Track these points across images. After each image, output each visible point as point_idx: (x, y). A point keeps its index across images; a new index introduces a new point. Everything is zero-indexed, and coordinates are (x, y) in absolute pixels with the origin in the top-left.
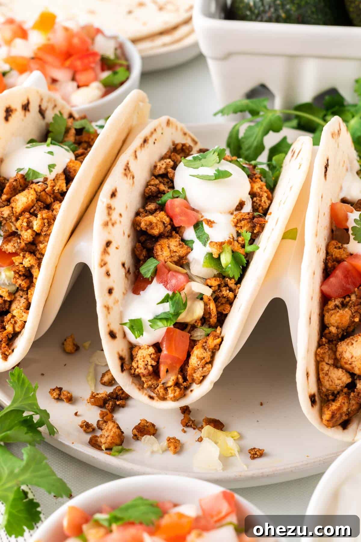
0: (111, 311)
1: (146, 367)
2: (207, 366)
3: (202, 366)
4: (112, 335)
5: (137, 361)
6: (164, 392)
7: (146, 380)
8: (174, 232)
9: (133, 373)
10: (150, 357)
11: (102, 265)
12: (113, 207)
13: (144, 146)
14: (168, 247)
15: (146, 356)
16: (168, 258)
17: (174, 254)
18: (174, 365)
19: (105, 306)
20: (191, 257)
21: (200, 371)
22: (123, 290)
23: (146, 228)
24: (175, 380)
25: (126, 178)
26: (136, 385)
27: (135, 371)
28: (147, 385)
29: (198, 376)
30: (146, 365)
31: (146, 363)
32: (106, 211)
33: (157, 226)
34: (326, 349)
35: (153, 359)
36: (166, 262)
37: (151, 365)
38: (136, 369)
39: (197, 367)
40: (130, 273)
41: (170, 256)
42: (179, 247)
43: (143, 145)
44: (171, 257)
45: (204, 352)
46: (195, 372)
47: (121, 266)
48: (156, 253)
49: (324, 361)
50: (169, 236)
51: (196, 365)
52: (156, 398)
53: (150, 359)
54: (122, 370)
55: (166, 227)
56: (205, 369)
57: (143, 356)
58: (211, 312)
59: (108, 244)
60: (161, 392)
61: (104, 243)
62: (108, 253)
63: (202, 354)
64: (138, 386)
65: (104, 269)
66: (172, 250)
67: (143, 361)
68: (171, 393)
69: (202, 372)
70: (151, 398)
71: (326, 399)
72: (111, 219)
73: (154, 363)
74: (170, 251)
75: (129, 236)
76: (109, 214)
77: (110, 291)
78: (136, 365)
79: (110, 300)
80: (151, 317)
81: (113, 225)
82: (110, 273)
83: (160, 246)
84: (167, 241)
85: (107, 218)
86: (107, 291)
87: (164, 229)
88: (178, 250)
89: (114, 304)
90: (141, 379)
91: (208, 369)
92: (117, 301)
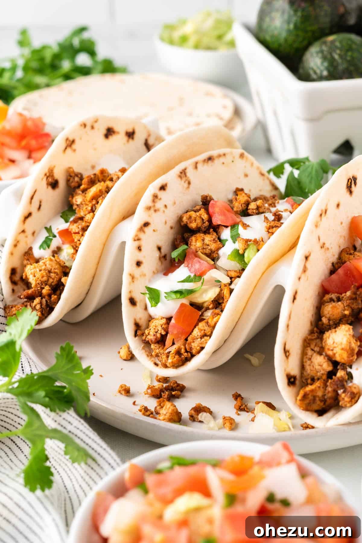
0: (135, 280)
1: (155, 334)
2: (205, 338)
3: (200, 337)
4: (133, 302)
5: (150, 329)
6: (166, 359)
7: (155, 347)
8: (212, 230)
9: (144, 339)
10: (162, 326)
11: (136, 239)
12: (159, 198)
13: (208, 162)
14: (202, 240)
15: (158, 325)
16: (200, 249)
17: (206, 247)
18: (180, 336)
19: (130, 275)
20: (221, 252)
21: (199, 342)
22: (154, 269)
23: (187, 222)
24: (177, 349)
25: (179, 179)
26: (146, 351)
27: (146, 337)
28: (155, 352)
29: (196, 345)
30: (156, 332)
31: (156, 330)
32: (151, 198)
33: (195, 220)
34: (314, 336)
35: (163, 328)
36: (197, 252)
37: (161, 334)
38: (147, 336)
39: (196, 337)
40: (166, 259)
41: (202, 247)
42: (213, 241)
43: (206, 161)
44: (204, 248)
45: (206, 326)
46: (194, 342)
47: (156, 249)
48: (191, 243)
49: (310, 346)
50: (206, 232)
51: (196, 335)
52: (160, 365)
53: (161, 328)
54: (136, 335)
55: (204, 223)
56: (203, 340)
57: (156, 325)
58: (224, 297)
59: (146, 224)
60: (163, 358)
61: (143, 223)
62: (144, 232)
63: (204, 327)
64: (147, 353)
65: (137, 243)
66: (205, 243)
67: (154, 329)
68: (170, 359)
69: (200, 342)
70: (156, 364)
71: (306, 383)
72: (154, 206)
73: (163, 333)
74: (203, 243)
75: (171, 228)
76: (154, 201)
77: (139, 264)
78: (148, 332)
79: (137, 272)
80: (168, 290)
81: (155, 211)
82: (142, 248)
83: (196, 238)
84: (204, 235)
85: (151, 204)
86: (135, 263)
87: (202, 225)
88: (211, 244)
89: (140, 276)
90: (151, 346)
91: (205, 340)
92: (145, 275)
